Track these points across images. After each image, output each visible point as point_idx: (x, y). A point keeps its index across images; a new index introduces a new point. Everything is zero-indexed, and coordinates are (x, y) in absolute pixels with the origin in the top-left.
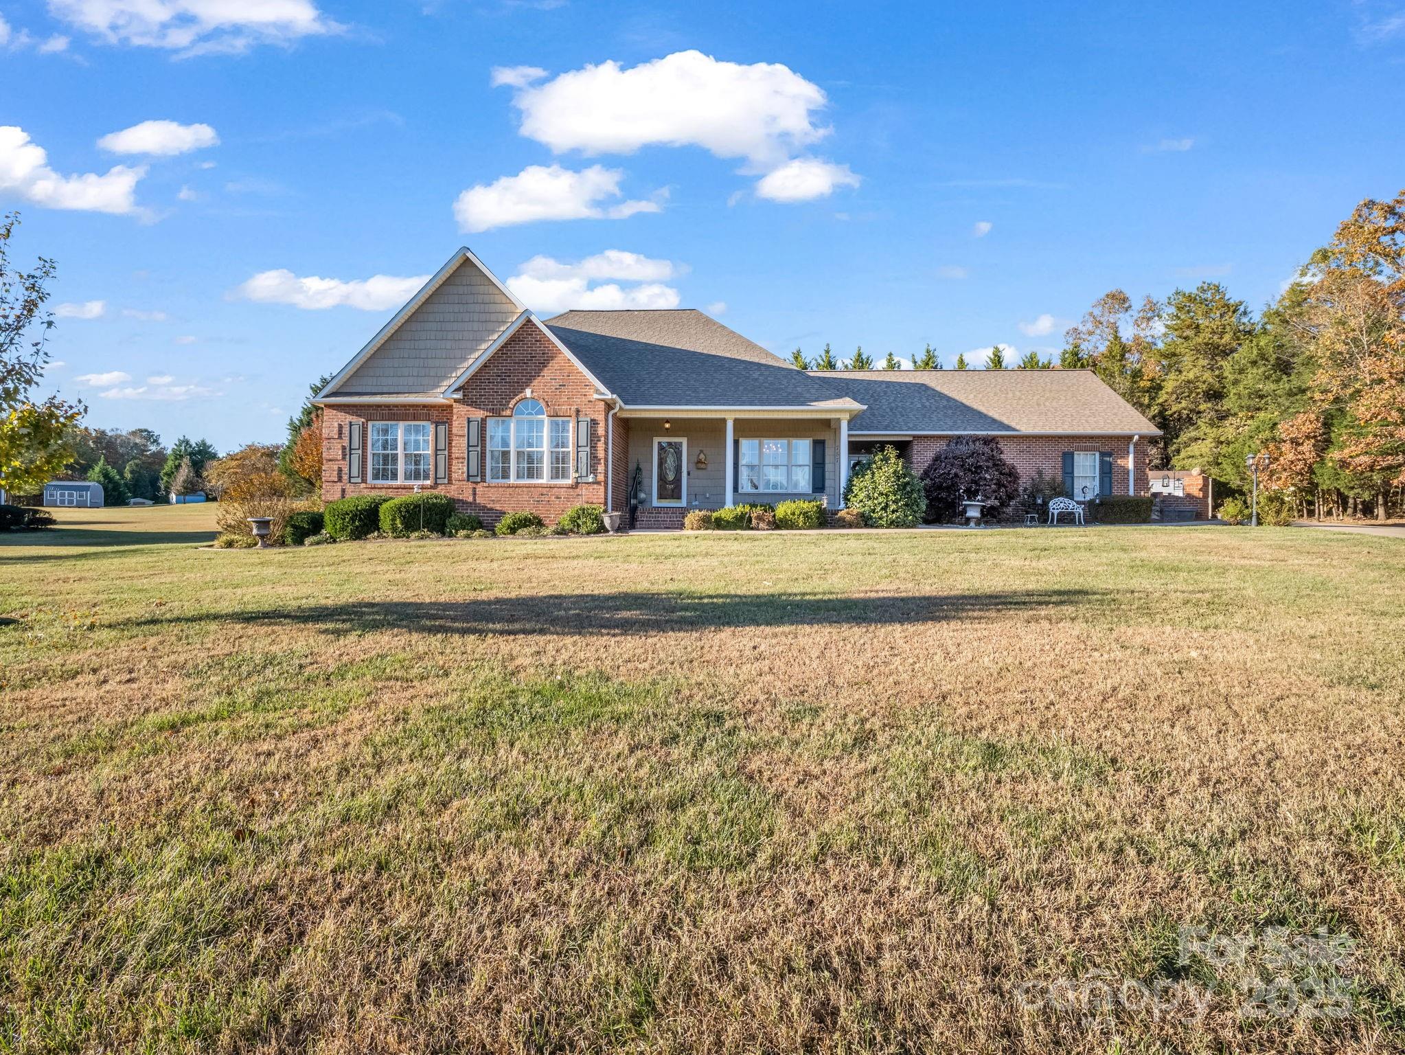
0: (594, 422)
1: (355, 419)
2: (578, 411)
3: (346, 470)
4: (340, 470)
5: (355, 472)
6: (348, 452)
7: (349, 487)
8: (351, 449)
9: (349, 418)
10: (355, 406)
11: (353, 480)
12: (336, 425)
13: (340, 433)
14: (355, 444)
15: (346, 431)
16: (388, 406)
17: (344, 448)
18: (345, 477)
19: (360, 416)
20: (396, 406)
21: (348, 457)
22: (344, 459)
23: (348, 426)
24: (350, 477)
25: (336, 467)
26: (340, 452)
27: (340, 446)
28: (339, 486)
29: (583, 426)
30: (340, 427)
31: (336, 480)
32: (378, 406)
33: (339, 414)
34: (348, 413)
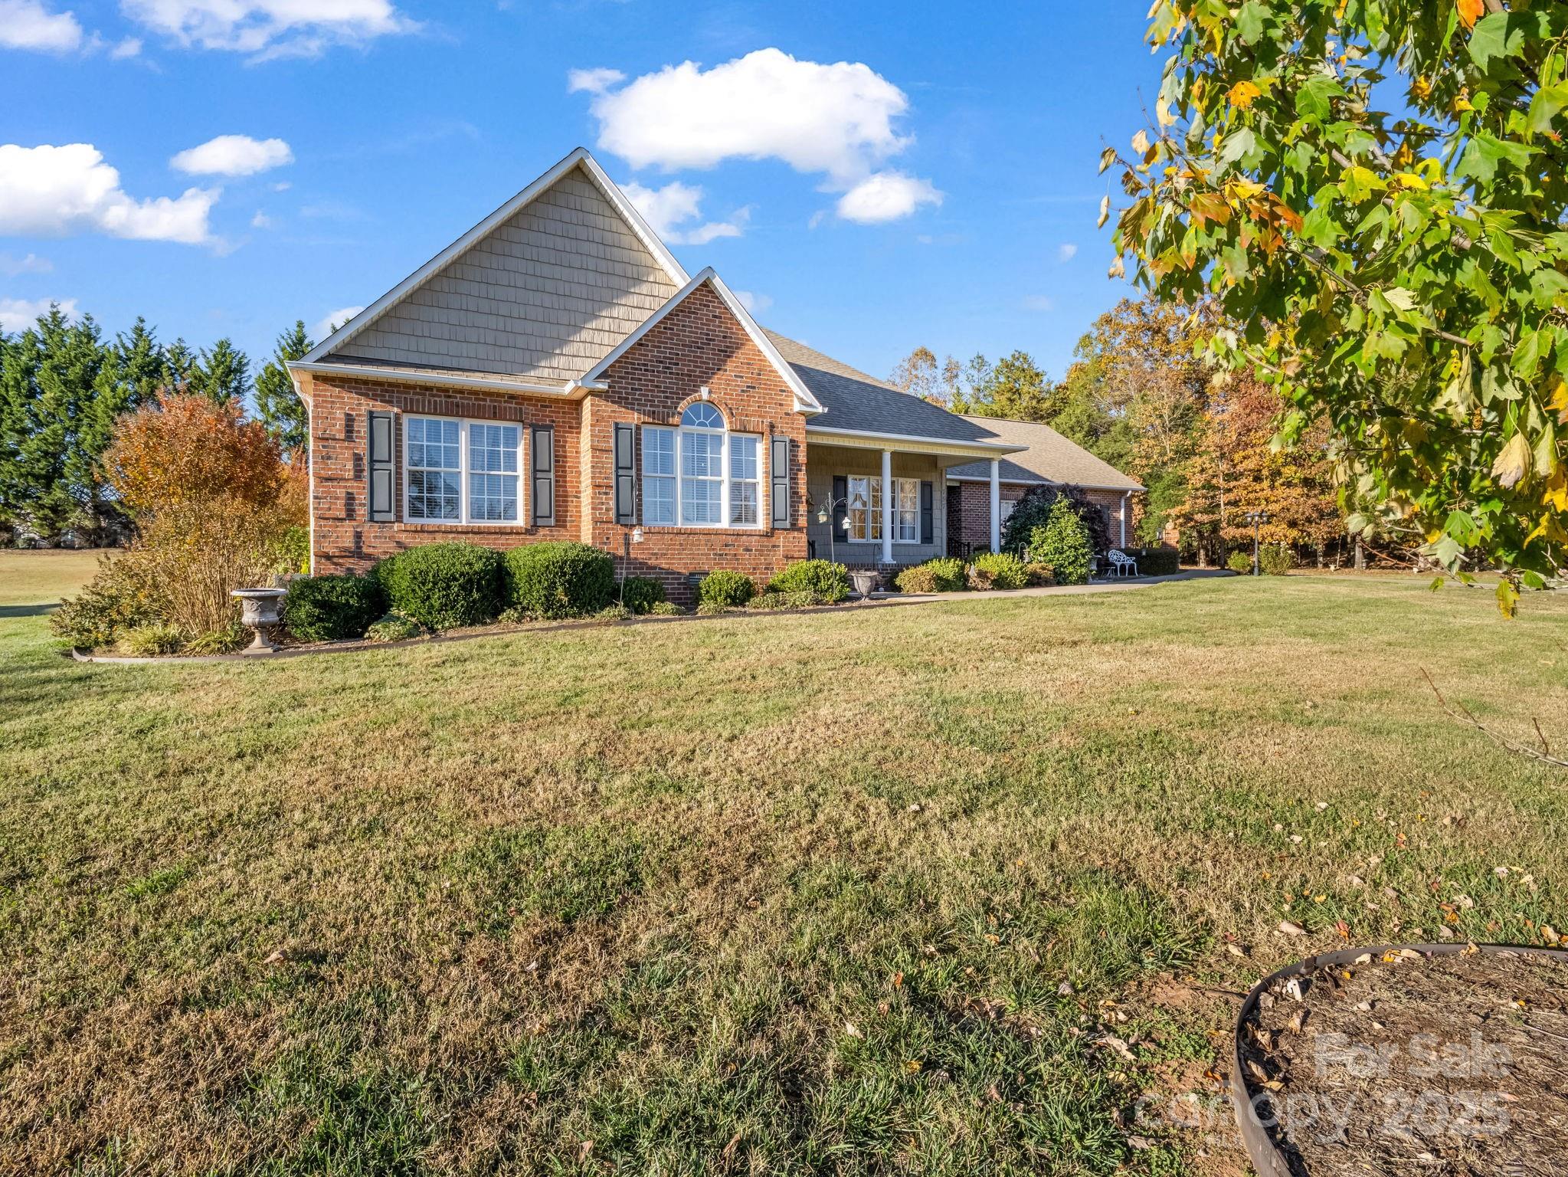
0: (794, 444)
1: (378, 407)
2: (772, 426)
3: (363, 497)
4: (350, 498)
5: (381, 502)
6: (366, 468)
7: (370, 532)
8: (372, 461)
9: (366, 405)
10: (378, 383)
11: (377, 517)
12: (339, 414)
13: (349, 429)
14: (381, 452)
15: (362, 427)
16: (445, 391)
17: (358, 458)
18: (362, 512)
19: (390, 402)
20: (461, 392)
21: (366, 474)
22: (358, 476)
23: (365, 419)
24: (372, 512)
25: (341, 492)
26: (350, 465)
27: (348, 454)
28: (347, 530)
29: (780, 448)
30: (350, 420)
31: (343, 515)
32: (426, 388)
33: (346, 395)
34: (366, 395)
